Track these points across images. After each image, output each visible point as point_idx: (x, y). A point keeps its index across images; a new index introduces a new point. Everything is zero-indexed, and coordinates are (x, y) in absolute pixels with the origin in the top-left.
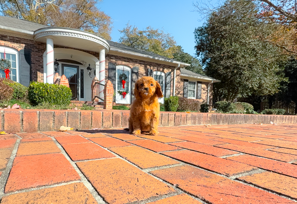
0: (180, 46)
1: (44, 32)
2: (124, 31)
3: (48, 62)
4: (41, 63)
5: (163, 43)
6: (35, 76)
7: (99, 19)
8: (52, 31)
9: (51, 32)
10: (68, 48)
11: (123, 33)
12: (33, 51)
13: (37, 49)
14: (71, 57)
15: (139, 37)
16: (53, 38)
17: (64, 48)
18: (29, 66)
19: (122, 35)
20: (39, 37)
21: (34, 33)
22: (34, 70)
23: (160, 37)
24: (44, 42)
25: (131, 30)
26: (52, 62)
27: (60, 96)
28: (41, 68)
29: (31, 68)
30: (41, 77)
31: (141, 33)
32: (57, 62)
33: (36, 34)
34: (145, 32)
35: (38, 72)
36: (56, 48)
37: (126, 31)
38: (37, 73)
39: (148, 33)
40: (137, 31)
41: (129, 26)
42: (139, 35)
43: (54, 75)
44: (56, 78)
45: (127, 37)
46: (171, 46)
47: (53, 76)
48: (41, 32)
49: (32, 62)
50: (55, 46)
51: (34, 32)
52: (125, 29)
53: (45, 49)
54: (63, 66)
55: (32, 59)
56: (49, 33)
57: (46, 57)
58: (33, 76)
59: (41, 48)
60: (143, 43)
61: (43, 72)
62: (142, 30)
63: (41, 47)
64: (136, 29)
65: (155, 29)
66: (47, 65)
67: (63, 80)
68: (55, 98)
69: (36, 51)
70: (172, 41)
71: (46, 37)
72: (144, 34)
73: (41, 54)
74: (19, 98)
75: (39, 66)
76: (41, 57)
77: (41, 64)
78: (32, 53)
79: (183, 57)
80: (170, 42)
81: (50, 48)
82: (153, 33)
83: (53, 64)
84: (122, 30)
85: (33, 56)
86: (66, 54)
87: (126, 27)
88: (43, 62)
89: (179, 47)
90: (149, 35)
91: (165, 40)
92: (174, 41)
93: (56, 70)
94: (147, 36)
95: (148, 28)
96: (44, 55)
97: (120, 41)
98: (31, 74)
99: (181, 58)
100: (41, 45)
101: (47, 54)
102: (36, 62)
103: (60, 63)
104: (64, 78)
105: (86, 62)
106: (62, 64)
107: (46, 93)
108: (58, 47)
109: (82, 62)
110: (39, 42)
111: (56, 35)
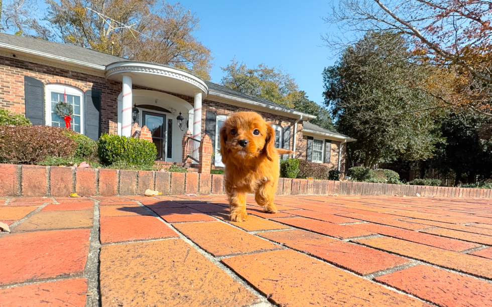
0: (303, 92)
1: (119, 67)
2: (228, 69)
3: (124, 107)
4: (114, 109)
5: (280, 86)
6: (105, 126)
7: (195, 52)
8: (131, 67)
9: (129, 68)
11: (226, 71)
12: (103, 92)
13: (110, 89)
14: (156, 103)
15: (248, 78)
16: (132, 76)
17: (145, 89)
18: (97, 112)
19: (226, 74)
20: (113, 74)
21: (106, 68)
22: (104, 118)
23: (277, 79)
24: (119, 80)
25: (237, 68)
26: (129, 108)
27: (141, 153)
28: (114, 116)
29: (100, 115)
30: (113, 128)
31: (251, 72)
32: (136, 107)
33: (109, 70)
34: (256, 71)
35: (110, 121)
36: (136, 89)
37: (230, 69)
38: (108, 122)
39: (260, 73)
40: (246, 69)
41: (235, 63)
42: (249, 75)
43: (132, 126)
44: (134, 130)
45: (231, 77)
46: (292, 91)
47: (131, 127)
48: (116, 67)
49: (103, 108)
50: (135, 87)
51: (106, 66)
52: (230, 66)
53: (120, 90)
54: (144, 113)
55: (102, 102)
56: (126, 68)
57: (122, 101)
58: (103, 126)
59: (115, 89)
60: (253, 85)
61: (116, 122)
62: (252, 69)
63: (115, 87)
64: (244, 67)
65: (270, 68)
66: (122, 111)
67: (145, 133)
68: (133, 155)
69: (108, 93)
70: (293, 84)
71: (122, 74)
72: (255, 74)
73: (115, 97)
74: (84, 155)
75: (111, 112)
76: (115, 100)
77: (114, 111)
78: (103, 95)
79: (307, 106)
80: (291, 85)
81: (127, 89)
82: (267, 73)
83: (131, 110)
84: (225, 68)
85: (103, 99)
86: (149, 98)
87: (230, 63)
88: (117, 107)
89: (303, 93)
90: (262, 76)
91: (283, 83)
92: (296, 85)
93: (135, 119)
94: (260, 77)
95: (260, 66)
96: (119, 98)
97: (223, 83)
98: (100, 123)
99: (304, 107)
100: (115, 85)
101: (123, 97)
102: (108, 107)
103: (141, 110)
104: (145, 130)
105: (175, 110)
106: (143, 111)
107: (122, 150)
108: (138, 87)
109: (170, 110)
110: (112, 81)
111: (136, 71)
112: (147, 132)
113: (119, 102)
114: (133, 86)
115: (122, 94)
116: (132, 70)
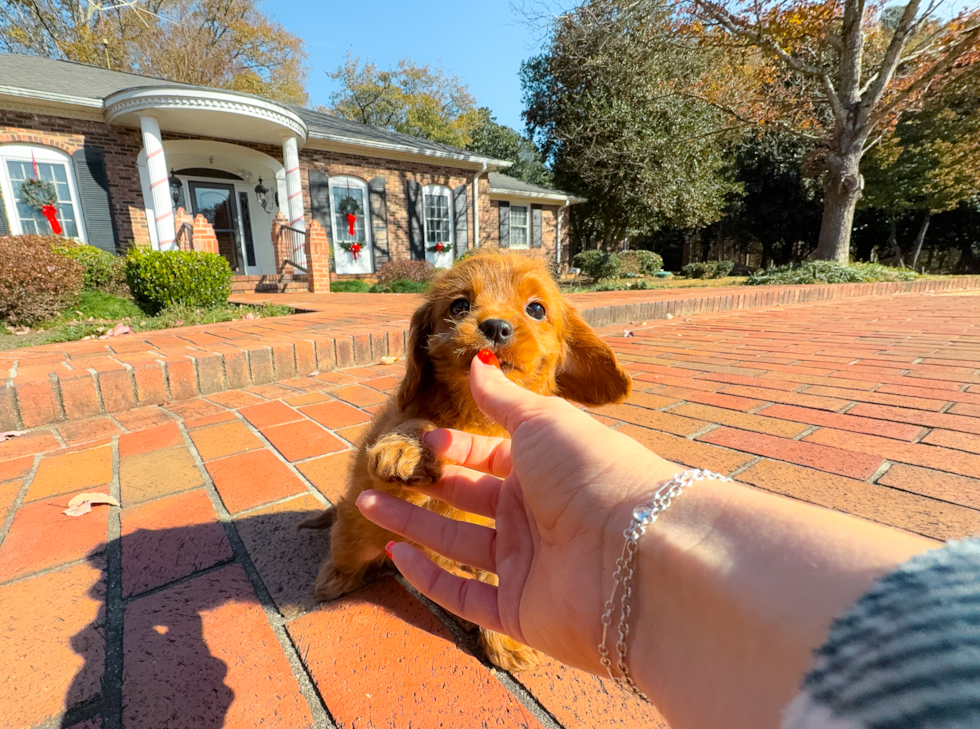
0: (487, 109)
1: (129, 100)
2: (339, 74)
3: (154, 178)
4: (134, 183)
5: (443, 102)
6: (123, 218)
7: (272, 45)
8: (153, 97)
9: (150, 100)
10: (198, 137)
11: (338, 80)
12: (107, 152)
13: (119, 145)
14: (212, 163)
15: (380, 89)
16: (157, 115)
17: (187, 138)
18: (104, 193)
19: (337, 86)
20: (119, 114)
21: (104, 104)
22: (119, 202)
23: (435, 88)
24: (133, 125)
25: (358, 71)
26: (163, 181)
27: (204, 280)
28: (136, 196)
29: (110, 198)
30: (139, 220)
31: (385, 78)
32: (176, 176)
33: (112, 106)
34: (395, 74)
35: (130, 208)
36: (169, 139)
37: (346, 75)
38: (128, 210)
39: (403, 78)
40: (374, 72)
41: (353, 61)
42: (381, 84)
43: (175, 213)
44: (180, 222)
45: (349, 91)
46: (464, 109)
47: (172, 216)
48: (124, 101)
49: (112, 183)
50: (166, 136)
51: (104, 100)
52: (343, 68)
53: (139, 145)
54: (193, 185)
55: (108, 173)
56: (143, 101)
57: (146, 166)
58: (120, 219)
59: (128, 142)
60: (391, 105)
61: (142, 207)
62: (386, 71)
63: (128, 140)
64: (370, 67)
65: (419, 66)
66: (151, 188)
67: (201, 228)
68: (193, 285)
69: (116, 153)
70: (467, 96)
71: (138, 113)
72: (395, 82)
73: (132, 159)
74: (98, 283)
75: (130, 191)
76: (133, 165)
77: (135, 187)
78: (107, 158)
79: (496, 137)
80: (461, 100)
81: (152, 142)
82: (416, 75)
83: (167, 183)
84: (335, 72)
85: (109, 165)
86: (197, 154)
87: (343, 63)
88: (139, 179)
89: (485, 112)
90: (405, 84)
91: (448, 95)
92: (471, 98)
93: (177, 200)
94: (402, 87)
95: (401, 64)
96: (140, 160)
97: (333, 103)
98: (113, 214)
99: (490, 140)
100: (128, 134)
101: (147, 158)
102: (122, 181)
103: (184, 180)
104: (201, 223)
105: (250, 174)
106: (189, 182)
107: (171, 277)
108: (172, 136)
109: (239, 174)
110: (121, 127)
111: (164, 106)
112: (204, 226)
113: (141, 170)
114: (162, 134)
115: (145, 152)
116: (157, 103)
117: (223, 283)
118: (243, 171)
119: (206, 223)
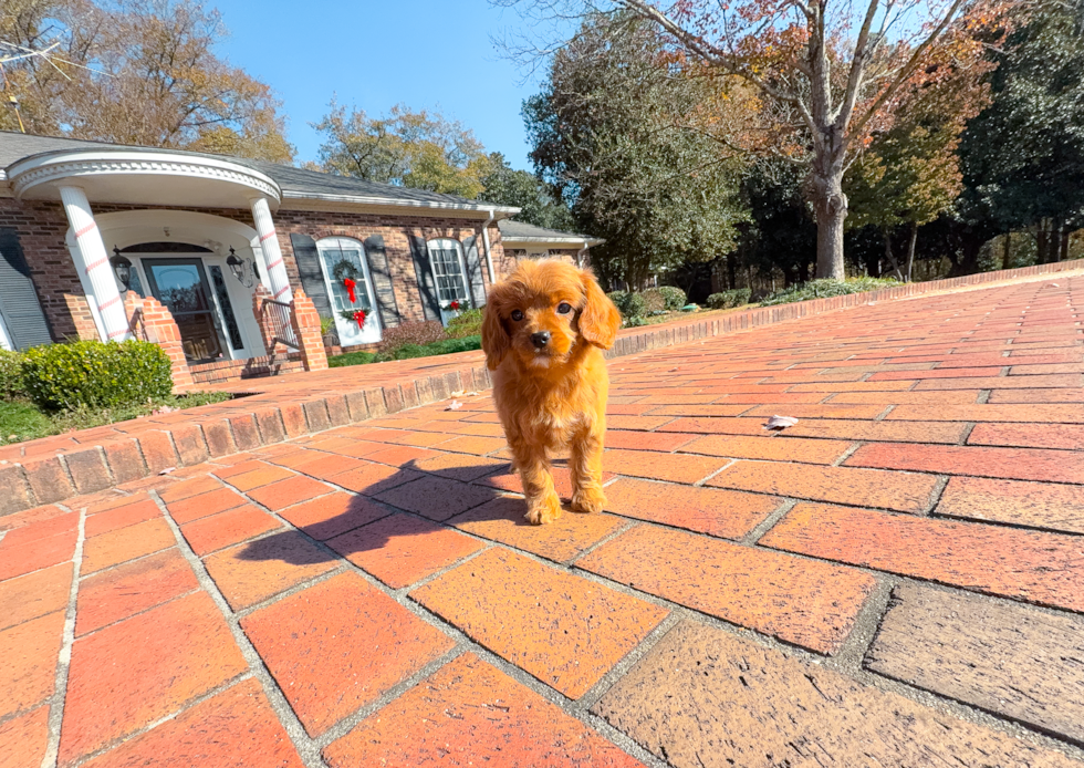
0: (499, 154)
1: (40, 168)
2: (326, 125)
3: (88, 260)
4: (65, 267)
5: (447, 150)
6: (58, 310)
7: (234, 94)
8: (71, 163)
9: (67, 167)
10: (144, 207)
11: (325, 131)
12: (22, 233)
13: (38, 224)
14: (168, 235)
15: (375, 140)
16: (83, 185)
17: (129, 208)
18: (24, 281)
19: (324, 138)
20: (31, 185)
21: (7, 175)
22: (48, 292)
23: (437, 135)
24: (53, 198)
25: (346, 120)
26: (102, 261)
27: (131, 373)
28: (72, 280)
29: (37, 288)
30: (80, 310)
31: (378, 128)
32: (121, 254)
33: (18, 177)
34: (389, 123)
35: (67, 296)
36: (105, 212)
37: (332, 125)
38: (65, 300)
39: (400, 125)
40: (366, 120)
41: (338, 109)
42: (376, 134)
43: (123, 298)
44: (131, 308)
45: (339, 144)
46: (472, 156)
47: (120, 300)
48: (33, 170)
49: (35, 270)
50: (98, 208)
51: (7, 170)
52: (329, 118)
53: (64, 223)
54: (147, 264)
55: (28, 258)
56: (59, 169)
57: (76, 246)
58: (53, 312)
59: (52, 220)
60: (391, 155)
61: (81, 293)
62: (380, 119)
63: (49, 217)
64: (360, 116)
65: (416, 112)
66: (86, 272)
67: (154, 313)
68: (114, 382)
69: (35, 233)
70: (472, 142)
71: (55, 184)
72: (390, 130)
73: (59, 239)
75: (61, 277)
76: (62, 246)
77: (67, 272)
78: (23, 240)
79: (513, 183)
80: (467, 146)
81: (80, 217)
82: (415, 122)
83: (107, 267)
84: (320, 123)
85: (27, 248)
86: (149, 227)
87: (328, 112)
88: (72, 262)
89: (497, 157)
90: (403, 131)
91: (451, 141)
92: (477, 143)
93: (127, 283)
94: (400, 135)
95: (395, 110)
96: (68, 240)
97: (323, 158)
98: (43, 308)
99: (506, 187)
100: (48, 210)
101: (76, 237)
102: (49, 267)
103: (135, 260)
104: (153, 306)
105: (219, 244)
106: (142, 260)
107: (83, 376)
108: (109, 207)
109: (206, 246)
110: (38, 201)
111: (88, 173)
112: (156, 310)
113: (71, 250)
114: (91, 206)
115: (73, 231)
116: (78, 171)
117: (159, 374)
118: (210, 242)
119: (160, 306)
